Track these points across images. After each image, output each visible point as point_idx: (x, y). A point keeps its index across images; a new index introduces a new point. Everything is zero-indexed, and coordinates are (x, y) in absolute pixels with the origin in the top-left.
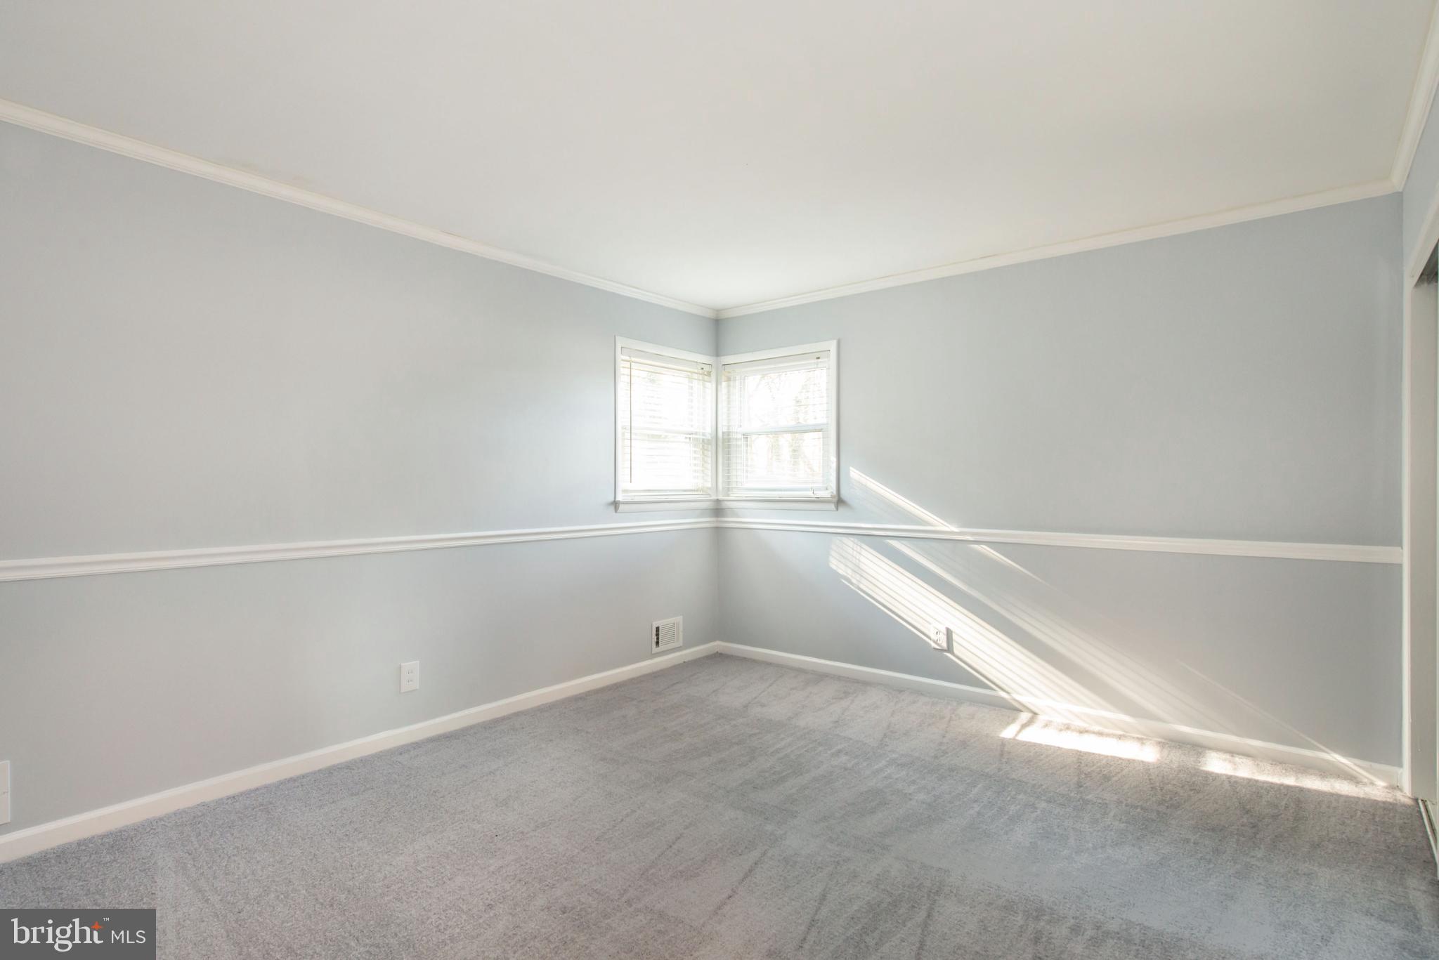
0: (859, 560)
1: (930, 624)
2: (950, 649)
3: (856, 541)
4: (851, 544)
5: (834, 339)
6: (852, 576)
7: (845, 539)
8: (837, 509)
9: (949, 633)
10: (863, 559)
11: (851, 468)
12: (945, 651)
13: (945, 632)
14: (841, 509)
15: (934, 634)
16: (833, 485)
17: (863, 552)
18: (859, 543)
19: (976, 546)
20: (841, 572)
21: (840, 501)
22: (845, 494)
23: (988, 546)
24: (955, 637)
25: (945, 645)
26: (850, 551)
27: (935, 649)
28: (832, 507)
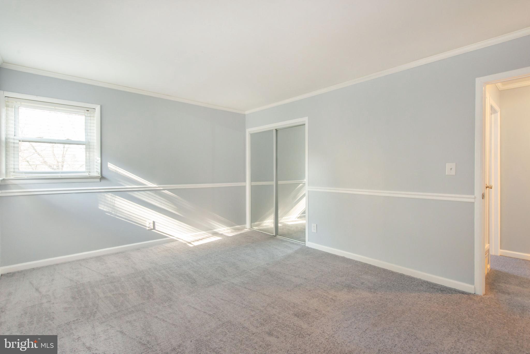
0: (114, 203)
1: (146, 221)
2: (154, 228)
3: (113, 195)
4: (110, 197)
5: (99, 105)
6: (112, 211)
7: (106, 194)
8: (100, 181)
9: (154, 223)
10: (116, 202)
11: (108, 163)
12: (152, 229)
13: (152, 222)
14: (103, 182)
15: (148, 225)
16: (99, 171)
17: (116, 199)
18: (114, 196)
19: (163, 191)
20: (105, 210)
21: (102, 178)
22: (105, 174)
23: (168, 191)
24: (156, 223)
25: (152, 227)
26: (109, 200)
27: (148, 230)
28: (98, 180)
